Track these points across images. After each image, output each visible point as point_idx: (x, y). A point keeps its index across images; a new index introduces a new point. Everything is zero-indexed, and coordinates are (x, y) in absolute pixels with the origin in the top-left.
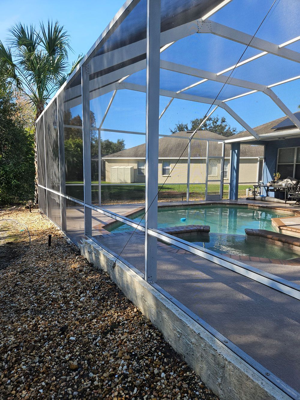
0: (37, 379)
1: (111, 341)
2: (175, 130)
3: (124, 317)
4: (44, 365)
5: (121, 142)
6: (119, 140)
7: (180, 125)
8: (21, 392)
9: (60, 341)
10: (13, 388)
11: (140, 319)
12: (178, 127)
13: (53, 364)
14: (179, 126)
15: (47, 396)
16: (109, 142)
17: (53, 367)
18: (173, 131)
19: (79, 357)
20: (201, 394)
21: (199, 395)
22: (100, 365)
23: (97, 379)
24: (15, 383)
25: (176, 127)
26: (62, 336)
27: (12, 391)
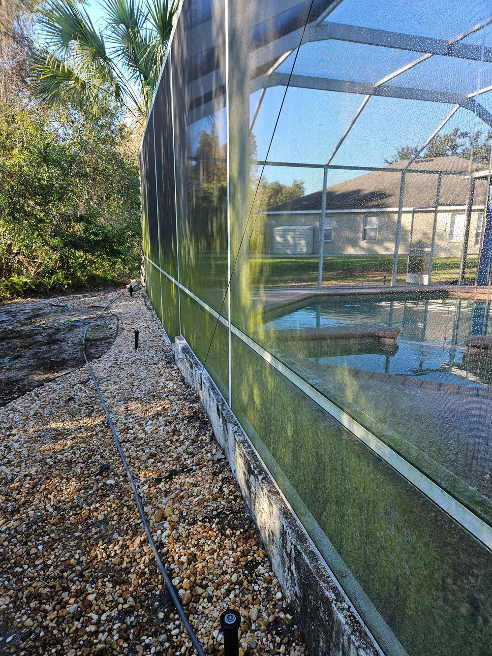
0: (41, 530)
1: (161, 492)
2: (395, 158)
3: (195, 461)
4: (58, 514)
5: (298, 184)
6: (295, 182)
7: (403, 149)
8: (15, 545)
9: (93, 483)
10: (7, 538)
11: (217, 467)
12: (399, 152)
13: (71, 514)
14: (400, 150)
15: (44, 556)
16: (279, 186)
17: (69, 518)
18: (390, 161)
19: (109, 509)
20: (262, 590)
21: (258, 590)
22: (133, 524)
23: (121, 543)
24: (12, 532)
25: (396, 152)
26: (98, 477)
27: (5, 541)
